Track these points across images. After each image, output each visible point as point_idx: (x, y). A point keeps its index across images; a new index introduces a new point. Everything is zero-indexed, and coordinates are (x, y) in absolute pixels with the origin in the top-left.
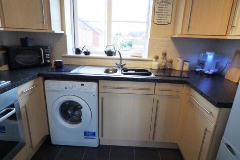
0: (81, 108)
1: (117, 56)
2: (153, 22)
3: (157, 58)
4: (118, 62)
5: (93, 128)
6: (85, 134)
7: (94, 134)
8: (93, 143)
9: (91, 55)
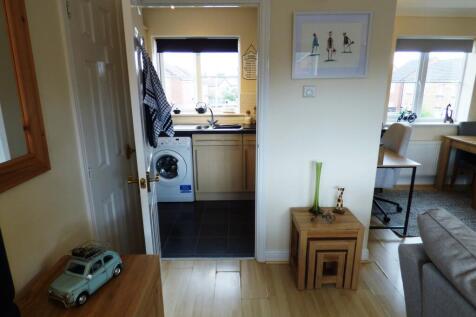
0: (177, 161)
1: (208, 113)
2: (243, 78)
3: (249, 113)
4: (210, 119)
5: (189, 181)
6: (182, 187)
7: (189, 187)
8: (189, 197)
9: (181, 114)
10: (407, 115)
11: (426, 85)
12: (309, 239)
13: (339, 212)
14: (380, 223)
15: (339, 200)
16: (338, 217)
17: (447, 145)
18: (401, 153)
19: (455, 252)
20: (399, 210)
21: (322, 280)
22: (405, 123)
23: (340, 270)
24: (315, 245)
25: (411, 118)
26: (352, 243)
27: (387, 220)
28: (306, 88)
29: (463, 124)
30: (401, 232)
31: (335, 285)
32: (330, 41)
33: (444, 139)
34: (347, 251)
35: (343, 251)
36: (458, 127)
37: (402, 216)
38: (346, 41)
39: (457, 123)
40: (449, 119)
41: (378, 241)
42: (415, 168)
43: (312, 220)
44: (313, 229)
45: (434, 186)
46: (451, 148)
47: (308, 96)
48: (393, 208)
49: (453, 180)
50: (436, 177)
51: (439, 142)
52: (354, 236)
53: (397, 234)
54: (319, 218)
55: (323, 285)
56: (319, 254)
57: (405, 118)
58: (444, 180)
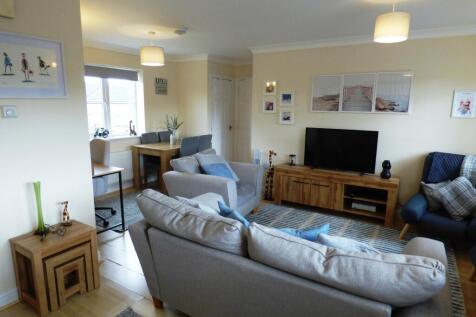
10: (101, 132)
11: (111, 105)
12: (44, 260)
13: (67, 225)
14: (102, 229)
15: (65, 214)
16: (68, 229)
17: (136, 153)
18: (106, 163)
19: (164, 211)
20: (114, 213)
21: (65, 294)
22: (102, 138)
23: (81, 276)
24: (51, 264)
25: (105, 134)
26: (87, 246)
27: (106, 224)
28: (5, 109)
29: (143, 135)
30: (120, 228)
31: (79, 293)
32: (25, 63)
33: (133, 148)
34: (84, 256)
35: (80, 257)
36: (140, 138)
37: (118, 216)
38: (42, 64)
39: (139, 135)
40: (133, 132)
41: (104, 243)
42: (120, 173)
43: (42, 240)
44: (46, 248)
45: (134, 187)
46: (139, 155)
47: (8, 116)
48: (109, 213)
49: (146, 180)
50: (134, 180)
51: (130, 152)
52: (87, 239)
53: (117, 231)
54: (49, 236)
55: (68, 299)
56: (57, 270)
57: (100, 135)
58: (141, 181)
